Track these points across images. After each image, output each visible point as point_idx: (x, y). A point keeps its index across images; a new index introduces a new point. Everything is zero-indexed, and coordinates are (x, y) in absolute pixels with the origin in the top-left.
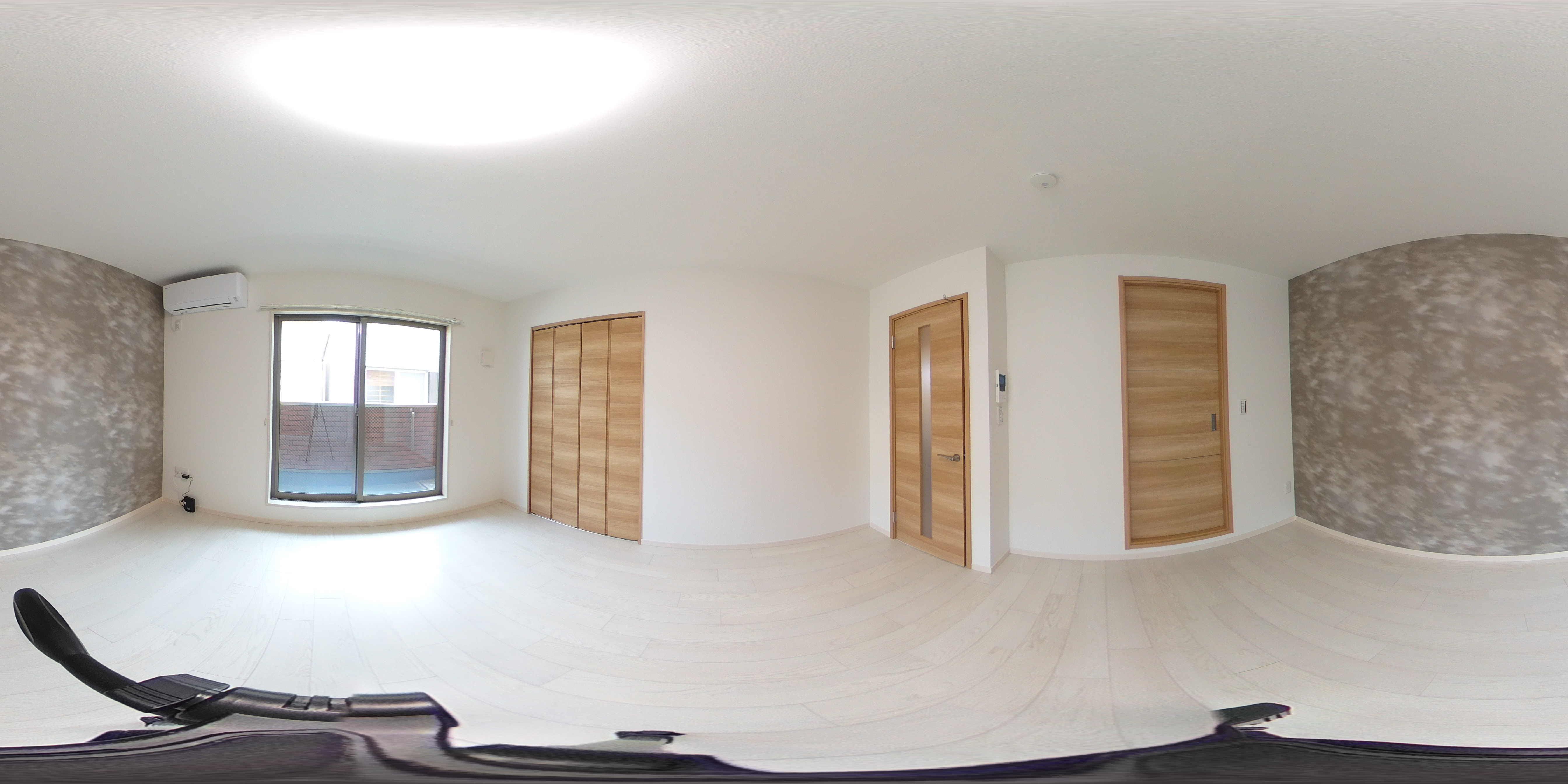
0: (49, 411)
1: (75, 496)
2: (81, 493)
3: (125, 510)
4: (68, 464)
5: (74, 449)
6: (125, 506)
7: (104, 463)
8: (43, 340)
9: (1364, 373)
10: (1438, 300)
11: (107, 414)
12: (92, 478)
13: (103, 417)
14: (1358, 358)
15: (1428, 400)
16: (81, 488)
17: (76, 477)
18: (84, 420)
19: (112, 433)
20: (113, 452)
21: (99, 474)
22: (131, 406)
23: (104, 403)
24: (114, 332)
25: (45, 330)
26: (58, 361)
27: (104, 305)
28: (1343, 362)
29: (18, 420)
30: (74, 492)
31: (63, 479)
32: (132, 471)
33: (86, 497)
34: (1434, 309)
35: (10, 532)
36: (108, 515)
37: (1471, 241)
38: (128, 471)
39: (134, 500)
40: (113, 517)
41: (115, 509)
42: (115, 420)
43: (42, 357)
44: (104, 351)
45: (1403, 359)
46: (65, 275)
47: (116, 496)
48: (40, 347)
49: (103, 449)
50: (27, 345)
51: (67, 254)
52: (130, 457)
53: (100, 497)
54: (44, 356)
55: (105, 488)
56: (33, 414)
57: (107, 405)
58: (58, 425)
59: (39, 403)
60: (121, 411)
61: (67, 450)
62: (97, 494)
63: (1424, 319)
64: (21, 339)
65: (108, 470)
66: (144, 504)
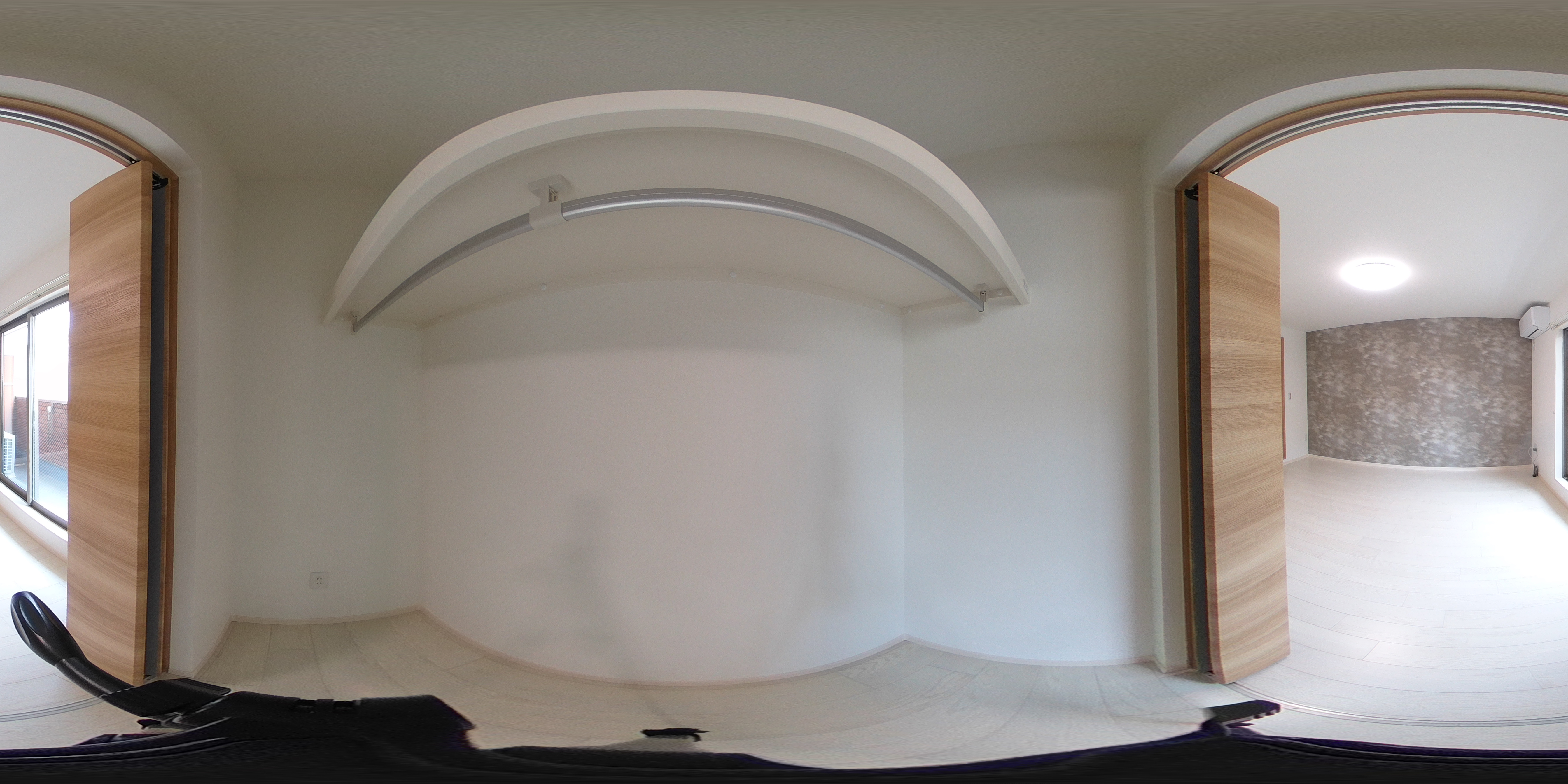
0: (1445, 399)
1: (1460, 445)
2: (1464, 444)
3: (1495, 463)
4: (1456, 426)
5: (1459, 419)
6: (1495, 461)
7: (1478, 430)
8: (1442, 366)
9: (1343, 382)
10: (1372, 353)
11: (1481, 403)
12: (1471, 437)
13: (1478, 404)
14: (1340, 375)
15: (1368, 393)
16: (1463, 441)
17: (1460, 434)
18: (1465, 405)
19: (1485, 414)
20: (1485, 425)
21: (1476, 436)
22: (1501, 399)
23: (1479, 397)
24: (1485, 357)
25: (1443, 361)
26: (1450, 376)
27: (1478, 343)
28: (1334, 377)
29: (1430, 403)
30: (1459, 443)
31: (1453, 434)
32: (1501, 439)
33: (1468, 447)
34: (1371, 356)
35: (1426, 457)
36: (1482, 462)
37: (1385, 325)
38: (1497, 438)
39: (1503, 459)
40: (1485, 465)
41: (1487, 460)
42: (1486, 407)
43: (1441, 375)
44: (1478, 368)
45: (1359, 377)
46: (1454, 331)
47: (1487, 452)
48: (1441, 369)
49: (1478, 422)
50: (1434, 369)
51: (1454, 319)
52: (1499, 430)
53: (1475, 449)
54: (1443, 374)
55: (1479, 445)
56: (1437, 401)
57: (1481, 398)
58: (1450, 407)
59: (1440, 396)
60: (1492, 402)
61: (1455, 419)
62: (1474, 447)
63: (1367, 360)
64: (1431, 367)
65: (1482, 435)
66: (1512, 465)
